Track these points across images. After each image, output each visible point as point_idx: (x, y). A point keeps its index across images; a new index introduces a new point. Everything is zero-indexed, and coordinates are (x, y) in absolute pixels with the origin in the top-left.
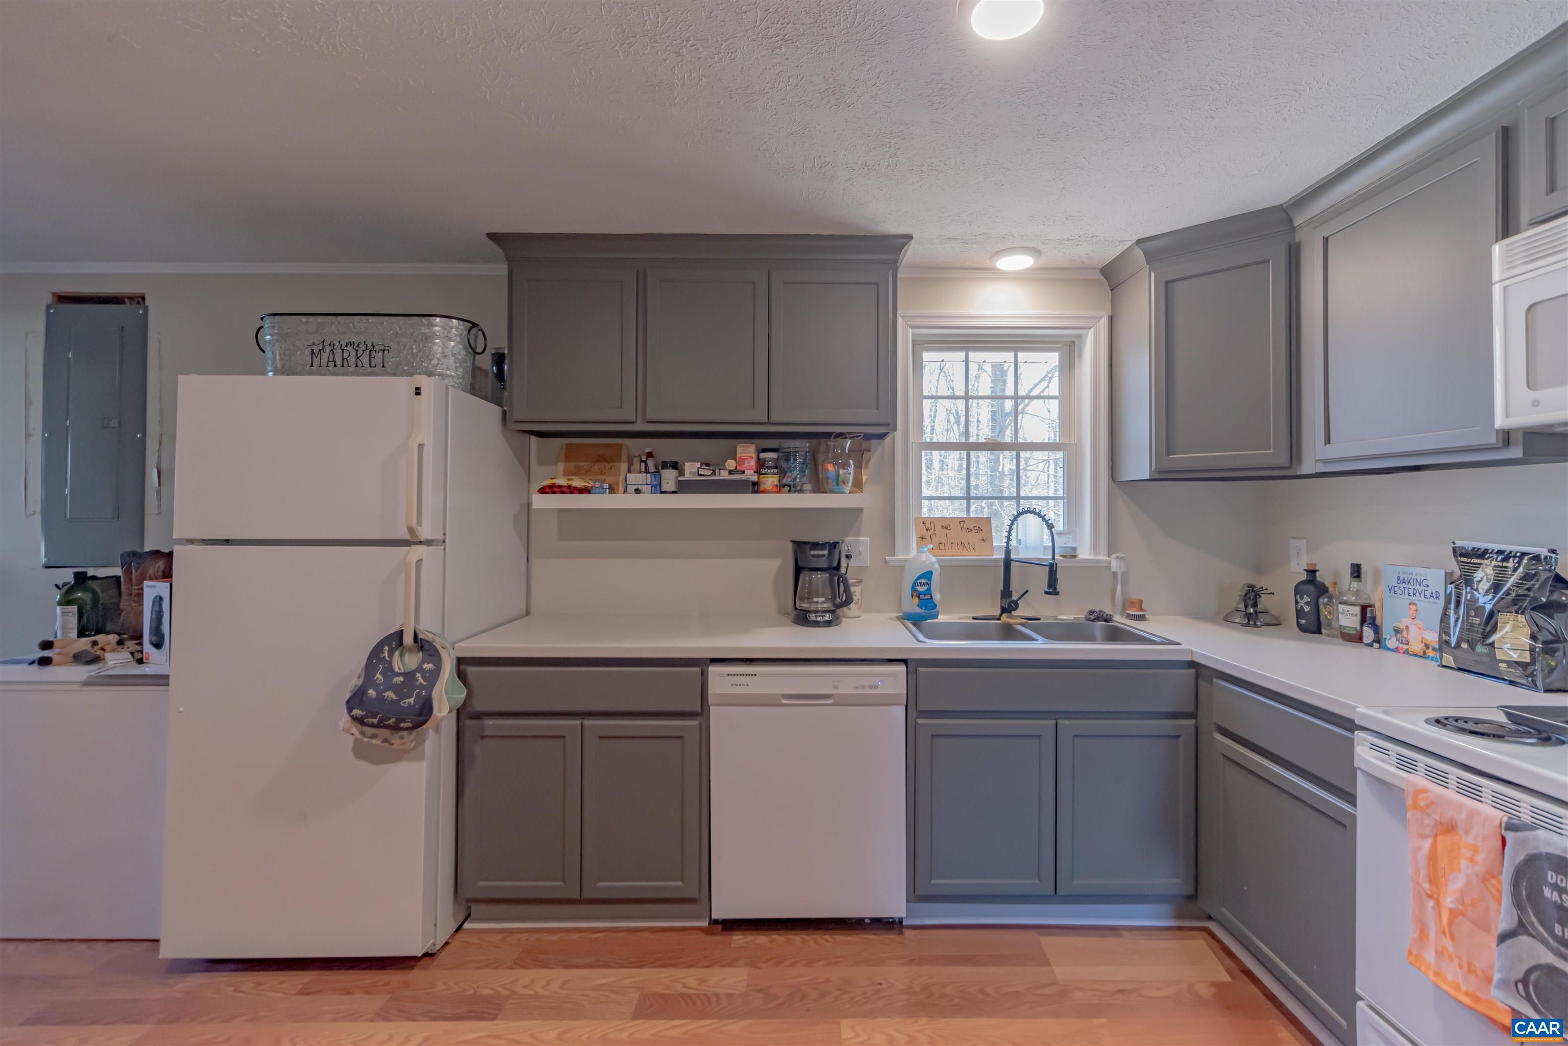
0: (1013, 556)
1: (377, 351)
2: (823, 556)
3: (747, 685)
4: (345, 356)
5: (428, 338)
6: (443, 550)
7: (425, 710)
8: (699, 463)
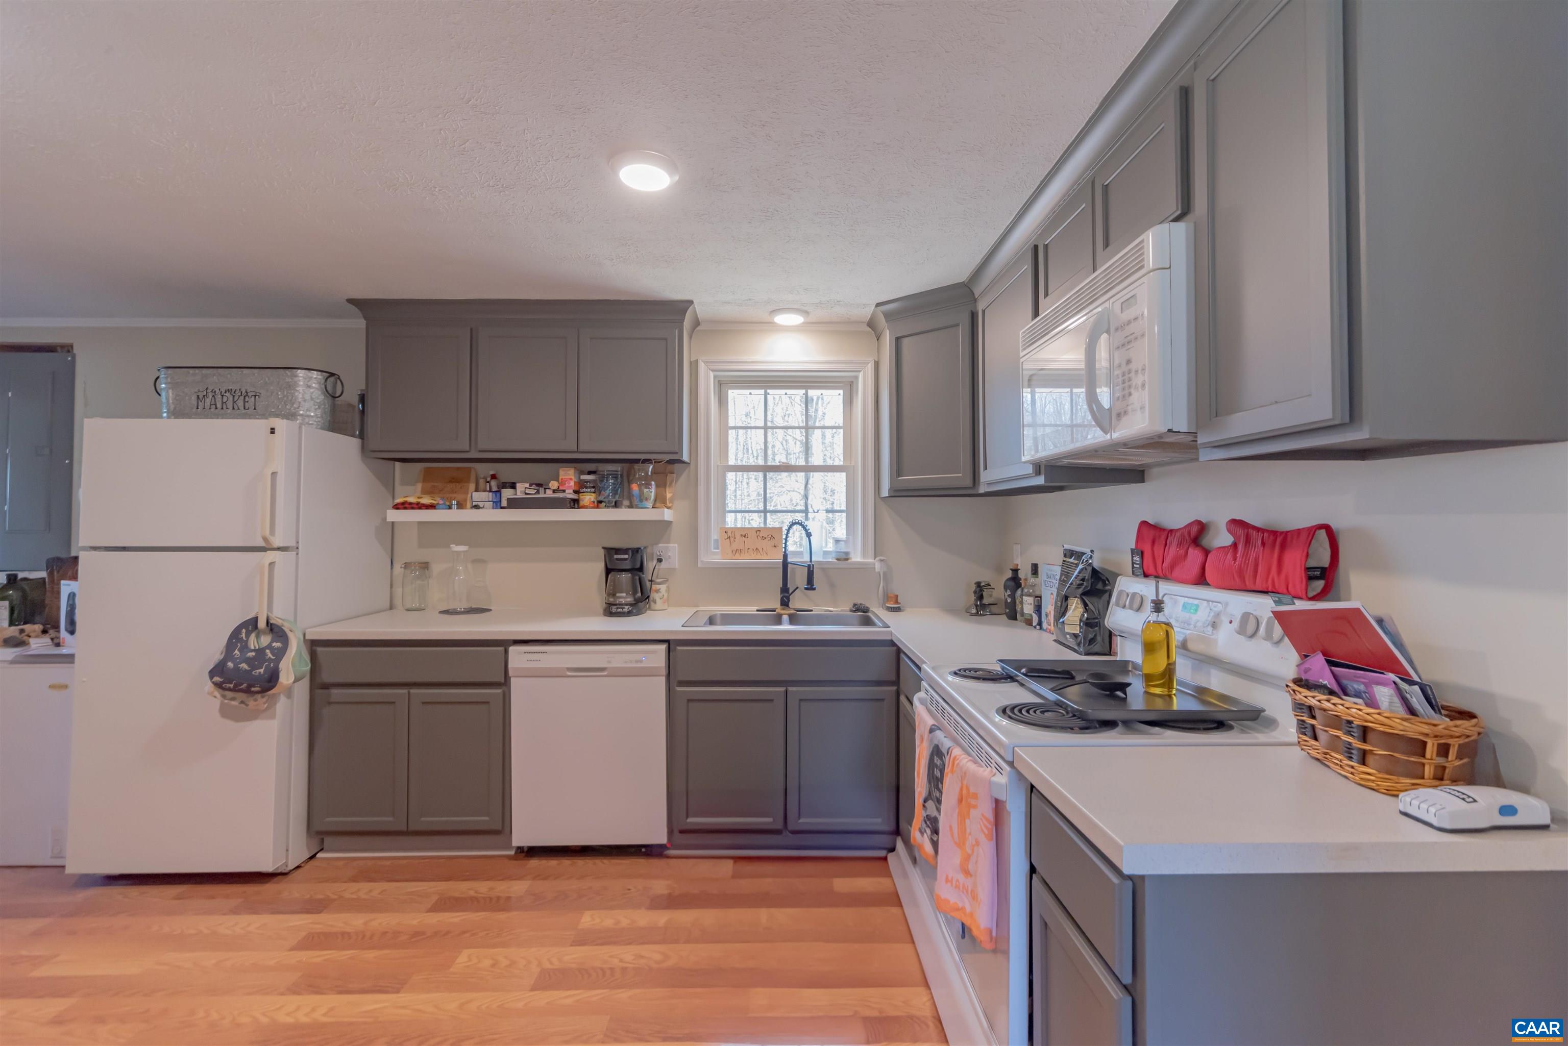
0: (789, 560)
1: (250, 396)
2: (626, 559)
3: (540, 661)
4: (224, 400)
5: (291, 387)
6: (295, 555)
7: (272, 679)
8: (528, 484)
